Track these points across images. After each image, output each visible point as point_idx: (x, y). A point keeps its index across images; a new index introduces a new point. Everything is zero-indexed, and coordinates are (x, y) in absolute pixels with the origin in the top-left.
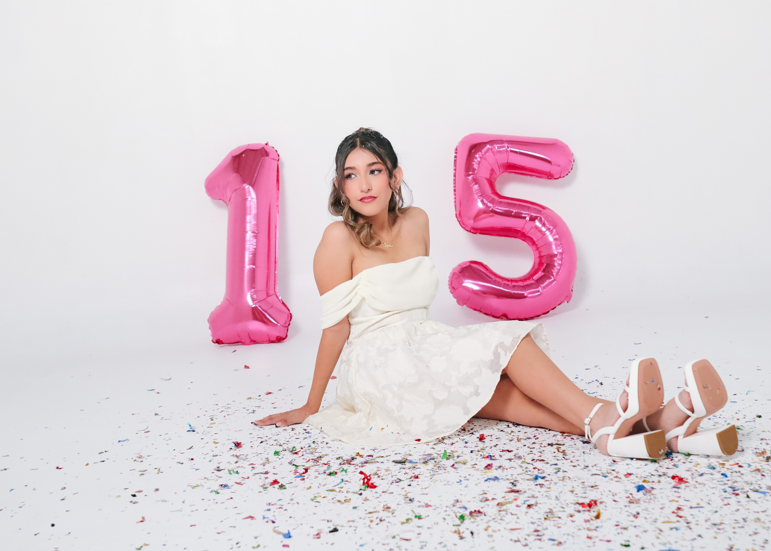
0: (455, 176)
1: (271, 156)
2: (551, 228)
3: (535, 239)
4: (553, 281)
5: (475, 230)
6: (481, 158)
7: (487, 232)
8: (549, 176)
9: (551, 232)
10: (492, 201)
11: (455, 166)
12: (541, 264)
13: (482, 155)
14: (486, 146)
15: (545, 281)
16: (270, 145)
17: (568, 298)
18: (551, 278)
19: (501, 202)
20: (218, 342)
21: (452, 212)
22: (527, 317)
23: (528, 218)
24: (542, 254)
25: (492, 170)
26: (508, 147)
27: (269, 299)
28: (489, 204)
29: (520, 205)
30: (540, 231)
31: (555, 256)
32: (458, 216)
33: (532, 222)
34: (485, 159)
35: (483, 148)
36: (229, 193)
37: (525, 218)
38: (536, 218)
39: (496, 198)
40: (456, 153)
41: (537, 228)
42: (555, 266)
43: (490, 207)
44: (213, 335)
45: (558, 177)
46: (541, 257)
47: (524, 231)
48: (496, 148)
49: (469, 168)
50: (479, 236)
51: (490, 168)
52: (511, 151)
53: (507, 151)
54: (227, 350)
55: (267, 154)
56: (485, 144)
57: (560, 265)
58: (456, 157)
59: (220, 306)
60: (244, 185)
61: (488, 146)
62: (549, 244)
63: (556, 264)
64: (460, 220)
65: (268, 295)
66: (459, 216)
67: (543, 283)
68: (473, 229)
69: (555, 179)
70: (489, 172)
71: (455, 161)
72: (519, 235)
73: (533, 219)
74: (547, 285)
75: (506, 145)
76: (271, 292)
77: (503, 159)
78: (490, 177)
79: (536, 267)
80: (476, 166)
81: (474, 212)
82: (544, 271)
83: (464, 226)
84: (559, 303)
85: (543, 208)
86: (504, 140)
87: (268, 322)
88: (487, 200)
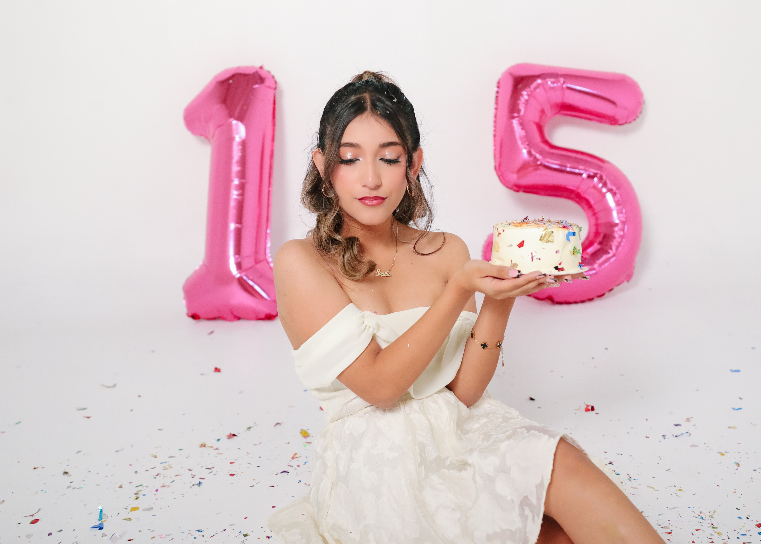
0: (495, 116)
1: (267, 83)
2: (614, 188)
3: (592, 202)
4: (611, 257)
5: (518, 188)
6: (529, 95)
7: (533, 191)
8: (613, 121)
9: (614, 194)
10: (541, 153)
11: (497, 103)
12: (597, 234)
13: (531, 92)
14: (535, 80)
15: (602, 256)
16: (266, 68)
17: (629, 277)
18: (609, 253)
19: (552, 154)
20: (195, 317)
21: (490, 163)
22: (577, 300)
23: (585, 176)
24: (600, 221)
25: (543, 111)
26: (564, 83)
27: (259, 266)
28: (538, 156)
29: (576, 158)
30: (600, 191)
31: (616, 225)
32: (497, 168)
33: (590, 180)
34: (534, 97)
35: (532, 83)
36: (211, 127)
37: (581, 174)
38: (595, 175)
39: (547, 148)
40: (498, 87)
41: (595, 187)
42: (614, 238)
43: (538, 160)
44: (189, 307)
45: (624, 122)
46: (597, 225)
47: (579, 191)
48: (549, 83)
49: (513, 109)
50: (522, 194)
51: (539, 108)
52: (569, 88)
53: (562, 88)
54: (205, 326)
55: (261, 80)
56: (534, 78)
57: (622, 237)
58: (497, 92)
59: (196, 272)
60: (231, 119)
61: (539, 81)
62: (609, 210)
63: (616, 235)
64: (499, 174)
65: (257, 262)
66: (500, 170)
67: (598, 259)
68: (516, 186)
69: (620, 125)
70: (538, 114)
71: (497, 97)
72: (573, 195)
73: (590, 177)
74: (604, 262)
75: (562, 80)
76: (261, 257)
77: (557, 98)
78: (540, 121)
79: (592, 237)
80: (522, 107)
81: (518, 164)
82: (600, 243)
83: (504, 182)
84: (617, 284)
85: (602, 161)
86: (560, 73)
87: (256, 295)
88: (535, 150)
